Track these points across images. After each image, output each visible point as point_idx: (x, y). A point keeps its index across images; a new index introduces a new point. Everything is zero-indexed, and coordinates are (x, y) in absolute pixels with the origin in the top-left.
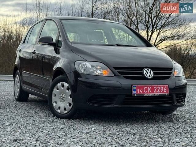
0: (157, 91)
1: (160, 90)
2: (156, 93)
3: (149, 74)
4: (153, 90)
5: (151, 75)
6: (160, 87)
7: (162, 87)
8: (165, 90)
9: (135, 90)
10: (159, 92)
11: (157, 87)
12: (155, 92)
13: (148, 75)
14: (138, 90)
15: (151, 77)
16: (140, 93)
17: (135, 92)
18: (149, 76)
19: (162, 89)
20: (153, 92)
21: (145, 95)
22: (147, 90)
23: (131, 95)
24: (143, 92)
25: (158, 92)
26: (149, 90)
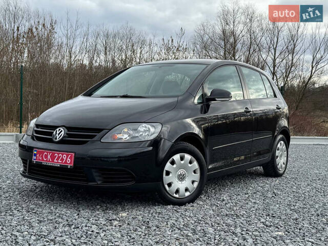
0: (57, 160)
1: (62, 160)
2: (57, 163)
3: (57, 135)
4: (53, 157)
5: (58, 138)
6: (63, 155)
7: (64, 155)
8: (69, 161)
9: (35, 155)
10: (61, 162)
11: (58, 154)
12: (55, 161)
13: (55, 137)
14: (38, 155)
15: (57, 140)
16: (39, 159)
17: (35, 158)
18: (56, 139)
19: (65, 158)
20: (53, 161)
21: (44, 163)
22: (46, 156)
23: (31, 161)
24: (43, 160)
25: (59, 161)
26: (49, 157)
